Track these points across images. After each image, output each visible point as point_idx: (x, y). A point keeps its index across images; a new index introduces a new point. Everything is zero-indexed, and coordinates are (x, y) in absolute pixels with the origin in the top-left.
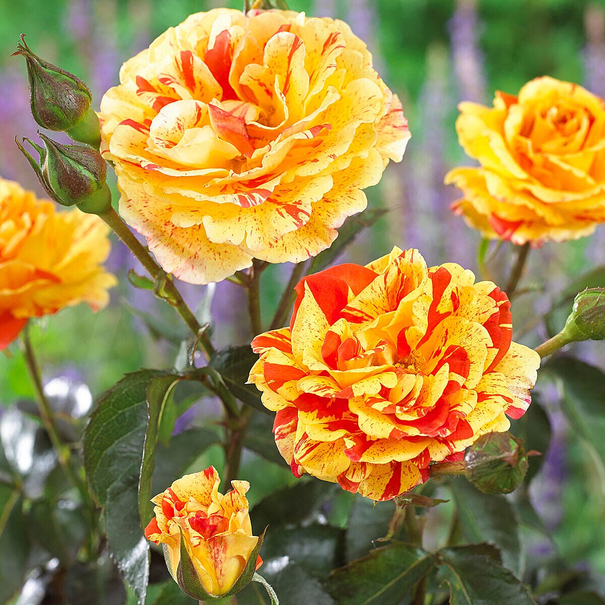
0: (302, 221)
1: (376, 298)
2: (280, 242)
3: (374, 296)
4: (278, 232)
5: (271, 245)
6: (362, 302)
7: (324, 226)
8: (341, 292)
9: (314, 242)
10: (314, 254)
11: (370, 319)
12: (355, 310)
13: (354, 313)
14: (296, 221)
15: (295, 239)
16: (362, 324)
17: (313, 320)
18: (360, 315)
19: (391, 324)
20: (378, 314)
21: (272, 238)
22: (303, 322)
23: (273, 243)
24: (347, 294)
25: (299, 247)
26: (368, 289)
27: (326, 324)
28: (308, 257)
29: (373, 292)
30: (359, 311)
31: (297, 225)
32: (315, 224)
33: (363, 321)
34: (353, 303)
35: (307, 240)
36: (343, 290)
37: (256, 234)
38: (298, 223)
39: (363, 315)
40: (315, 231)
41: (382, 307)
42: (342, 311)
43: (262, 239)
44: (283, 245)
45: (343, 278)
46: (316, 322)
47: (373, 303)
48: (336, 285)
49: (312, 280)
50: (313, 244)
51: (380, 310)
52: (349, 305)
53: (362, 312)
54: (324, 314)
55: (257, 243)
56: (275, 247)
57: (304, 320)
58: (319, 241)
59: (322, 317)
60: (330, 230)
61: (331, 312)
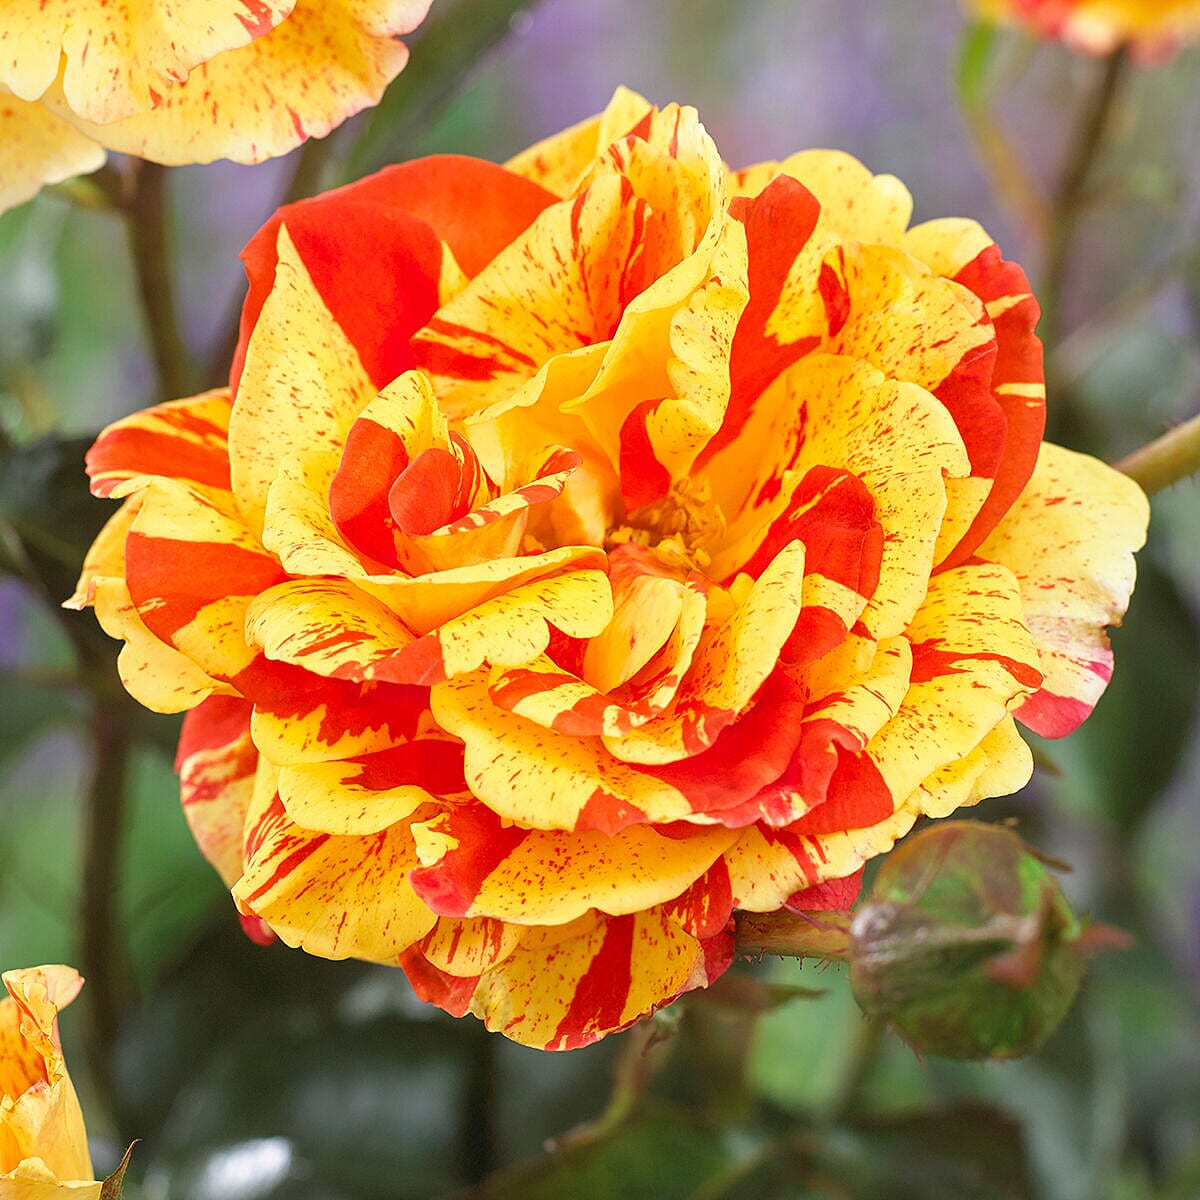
0: (269, 11)
1: (543, 290)
2: (197, 85)
3: (534, 281)
4: (179, 51)
5: (156, 98)
6: (491, 304)
7: (357, 24)
8: (415, 266)
9: (322, 81)
10: (318, 129)
11: (523, 367)
12: (465, 332)
13: (463, 344)
14: (245, 12)
15: (254, 72)
16: (492, 383)
17: (305, 371)
18: (482, 350)
19: (593, 390)
20: (550, 346)
21: (159, 76)
22: (271, 382)
23: (162, 90)
24: (437, 273)
25: (264, 102)
26: (510, 257)
27: (361, 384)
28: (297, 142)
29: (531, 266)
30: (479, 336)
31: (248, 25)
32: (328, 19)
33: (497, 374)
34: (455, 306)
35: (298, 75)
36: (421, 257)
37: (103, 59)
38: (254, 19)
39: (496, 350)
40: (327, 41)
41: (564, 320)
42: (419, 335)
43: (123, 73)
44: (207, 94)
45: (424, 214)
46: (320, 379)
47: (530, 307)
48: (399, 238)
49: (307, 223)
50: (319, 90)
51: (555, 334)
52: (445, 314)
53: (491, 341)
54: (351, 349)
55: (104, 92)
56: (175, 102)
57: (275, 374)
58: (340, 77)
59: (344, 357)
60: (377, 40)
61: (379, 340)
